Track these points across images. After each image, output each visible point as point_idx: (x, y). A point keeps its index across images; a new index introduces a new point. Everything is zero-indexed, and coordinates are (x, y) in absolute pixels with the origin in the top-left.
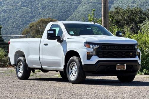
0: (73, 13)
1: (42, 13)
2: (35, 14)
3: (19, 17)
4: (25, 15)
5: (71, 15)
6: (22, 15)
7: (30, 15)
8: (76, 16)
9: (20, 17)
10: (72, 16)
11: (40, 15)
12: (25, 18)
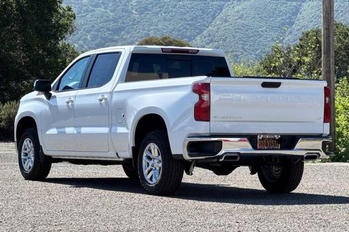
0: (212, 22)
1: (140, 22)
2: (123, 23)
3: (87, 32)
4: (101, 25)
5: (208, 27)
6: (93, 27)
7: (112, 25)
8: (218, 29)
9: (89, 31)
10: (210, 28)
11: (134, 25)
12: (100, 34)
